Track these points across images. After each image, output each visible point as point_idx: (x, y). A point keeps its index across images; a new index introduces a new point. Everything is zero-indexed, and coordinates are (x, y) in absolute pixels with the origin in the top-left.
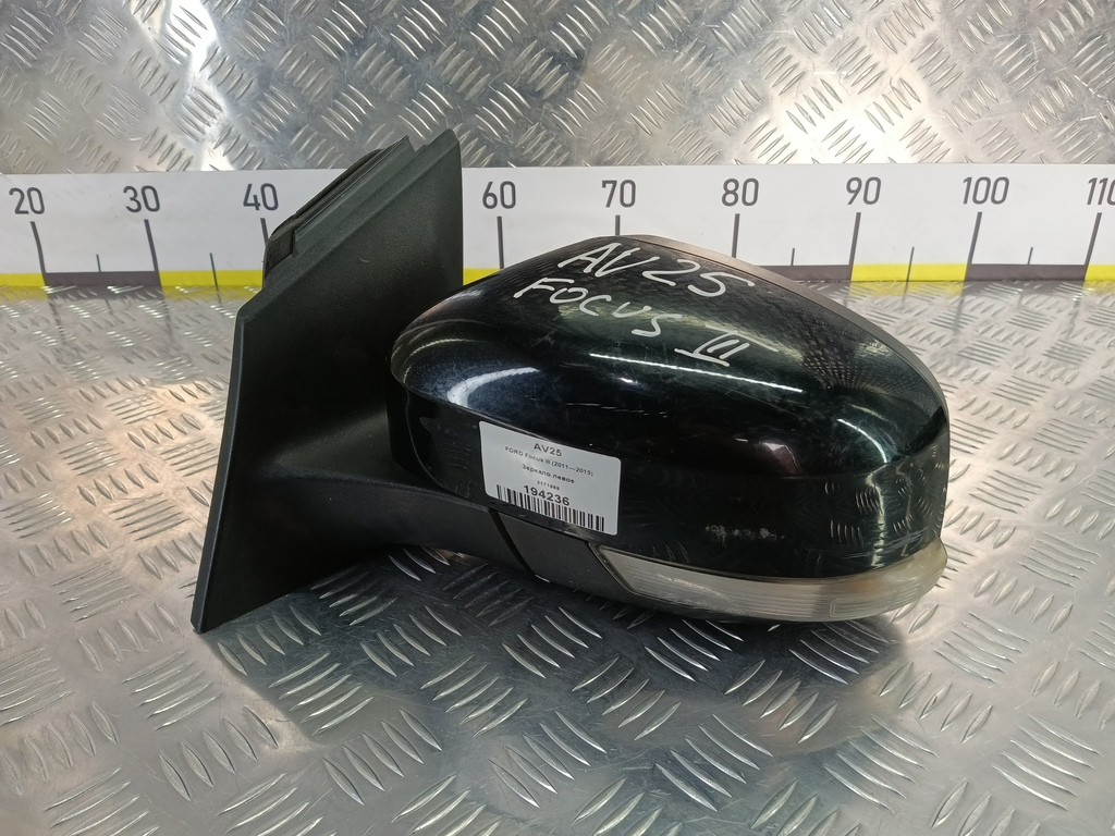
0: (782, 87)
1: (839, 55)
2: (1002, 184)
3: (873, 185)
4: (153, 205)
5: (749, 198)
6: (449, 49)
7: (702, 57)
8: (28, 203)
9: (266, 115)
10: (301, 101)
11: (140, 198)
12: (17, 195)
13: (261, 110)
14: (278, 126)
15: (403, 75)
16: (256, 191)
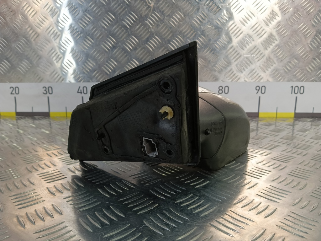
0: (235, 59)
1: (251, 51)
2: (302, 88)
3: (263, 88)
4: (51, 92)
5: (226, 92)
6: (140, 49)
7: (211, 51)
8: (15, 91)
9: (86, 67)
10: (96, 63)
11: (47, 90)
12: (12, 89)
13: (85, 65)
14: (89, 70)
15: (126, 56)
16: (81, 88)
